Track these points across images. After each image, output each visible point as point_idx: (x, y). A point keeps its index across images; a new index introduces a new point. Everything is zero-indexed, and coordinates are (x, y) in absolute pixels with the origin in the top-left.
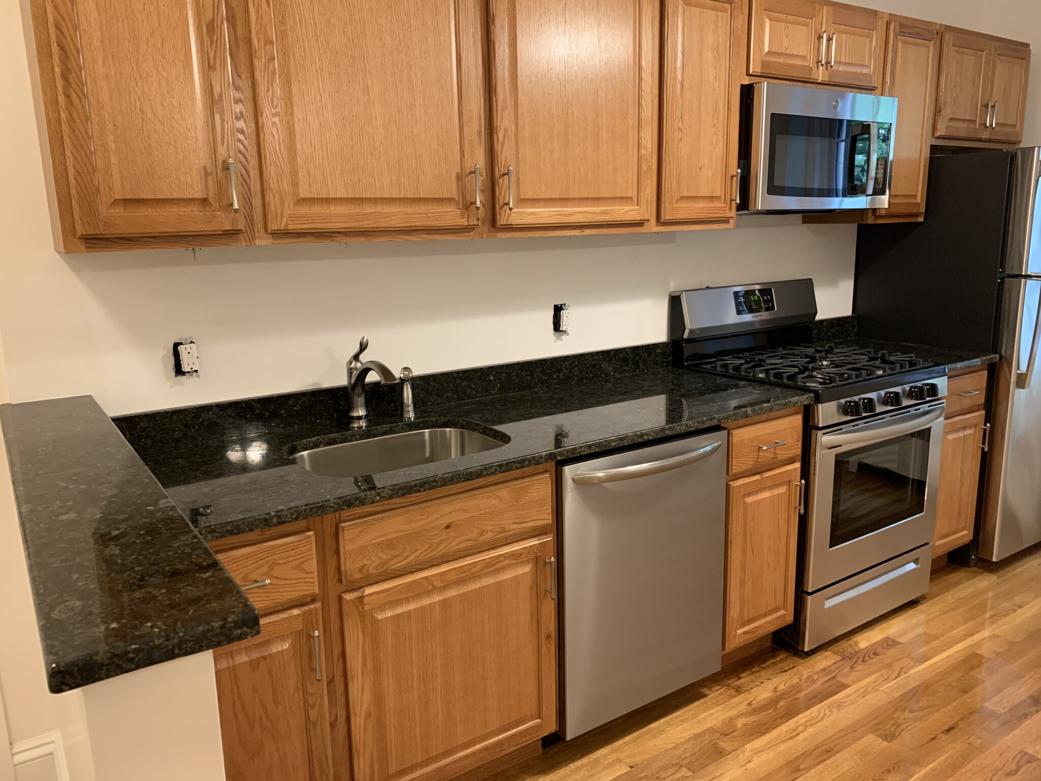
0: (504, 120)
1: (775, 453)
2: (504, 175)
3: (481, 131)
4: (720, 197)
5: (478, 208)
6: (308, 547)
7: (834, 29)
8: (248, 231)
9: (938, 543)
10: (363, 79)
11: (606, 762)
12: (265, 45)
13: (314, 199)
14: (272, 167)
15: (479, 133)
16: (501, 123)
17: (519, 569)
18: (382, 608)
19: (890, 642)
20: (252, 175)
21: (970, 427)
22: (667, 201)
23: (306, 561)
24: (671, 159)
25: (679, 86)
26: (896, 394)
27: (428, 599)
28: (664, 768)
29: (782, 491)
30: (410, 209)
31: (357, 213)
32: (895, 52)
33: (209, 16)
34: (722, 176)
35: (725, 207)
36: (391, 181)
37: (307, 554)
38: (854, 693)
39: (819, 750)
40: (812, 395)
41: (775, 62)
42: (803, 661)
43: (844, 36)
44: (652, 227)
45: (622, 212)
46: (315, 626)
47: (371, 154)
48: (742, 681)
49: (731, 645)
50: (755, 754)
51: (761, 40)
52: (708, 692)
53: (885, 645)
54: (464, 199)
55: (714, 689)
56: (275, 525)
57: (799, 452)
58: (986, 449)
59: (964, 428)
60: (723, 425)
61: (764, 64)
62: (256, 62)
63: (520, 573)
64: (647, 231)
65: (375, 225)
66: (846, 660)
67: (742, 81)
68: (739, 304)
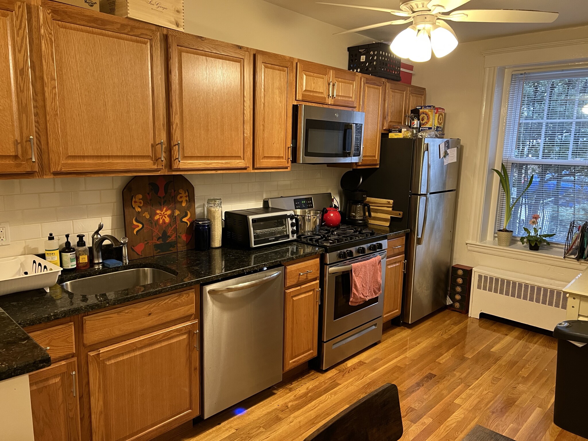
0: (176, 120)
1: (307, 276)
2: (176, 145)
3: (164, 124)
4: (283, 157)
5: (162, 161)
6: (70, 330)
7: (336, 80)
8: (40, 171)
9: (384, 316)
10: (103, 98)
11: (224, 429)
12: (51, 81)
13: (76, 156)
14: (54, 140)
15: (163, 125)
16: (174, 120)
17: (181, 337)
18: (109, 359)
19: (361, 363)
20: (42, 144)
21: (398, 262)
22: (257, 158)
23: (69, 337)
24: (259, 139)
25: (263, 105)
26: (363, 248)
27: (133, 353)
28: (252, 429)
29: (311, 294)
30: (127, 161)
31: (99, 163)
32: (364, 91)
33: (21, 66)
34: (284, 147)
35: (285, 162)
36: (117, 148)
37: (70, 333)
38: (343, 387)
39: (324, 414)
40: (324, 249)
41: (309, 95)
42: (321, 374)
43: (340, 83)
44: (251, 170)
45: (236, 163)
46: (73, 369)
47: (107, 134)
48: (293, 385)
49: (287, 368)
50: (295, 418)
51: (302, 85)
52: (276, 392)
53: (359, 365)
54: (155, 156)
55: (279, 390)
56: (53, 320)
57: (318, 275)
58: (405, 273)
59: (395, 263)
60: (282, 264)
61: (303, 95)
62: (46, 89)
63: (181, 339)
64: (248, 172)
65: (109, 169)
66: (341, 372)
67: (293, 103)
68: (296, 205)
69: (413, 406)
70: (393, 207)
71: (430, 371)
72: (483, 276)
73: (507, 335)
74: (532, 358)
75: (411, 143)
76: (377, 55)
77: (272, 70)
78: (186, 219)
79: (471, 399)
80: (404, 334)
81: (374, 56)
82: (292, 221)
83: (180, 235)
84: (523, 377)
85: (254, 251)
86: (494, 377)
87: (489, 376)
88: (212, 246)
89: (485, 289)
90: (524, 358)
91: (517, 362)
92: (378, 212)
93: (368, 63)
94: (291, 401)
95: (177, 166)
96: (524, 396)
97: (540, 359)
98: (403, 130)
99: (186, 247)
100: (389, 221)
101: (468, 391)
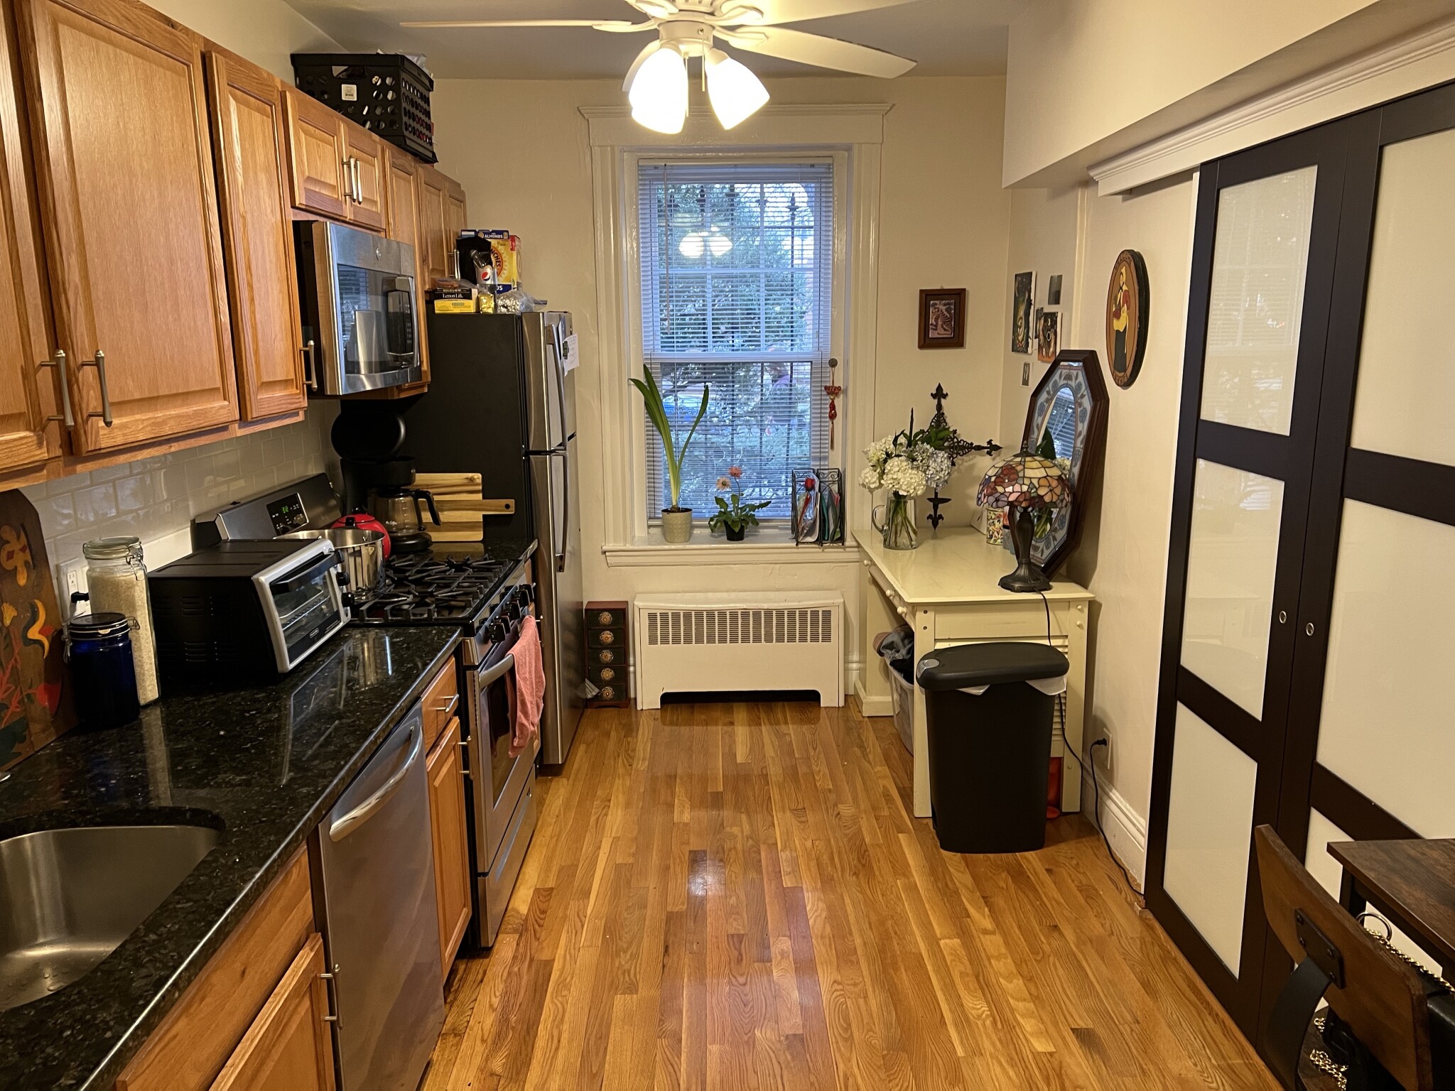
0: (72, 272)
2: (87, 364)
4: (292, 380)
16: (68, 275)
19: (544, 893)
22: (251, 390)
24: (248, 328)
25: (241, 220)
29: (453, 758)
32: (392, 188)
34: (292, 352)
35: (299, 394)
38: (564, 966)
39: (591, 1042)
40: (460, 628)
41: (315, 192)
42: (487, 960)
44: (236, 430)
45: (214, 411)
48: (449, 1020)
51: (301, 159)
52: (428, 1058)
53: (542, 899)
54: (37, 412)
61: (310, 194)
63: (302, 1015)
64: (229, 437)
66: (524, 934)
67: (292, 215)
68: (275, 521)
69: (732, 931)
70: (483, 491)
71: (686, 849)
72: (658, 614)
73: (732, 723)
74: (807, 751)
75: (511, 326)
76: (396, 88)
77: (246, 109)
78: (38, 629)
79: (803, 867)
80: (559, 792)
81: (384, 89)
82: (336, 568)
83: (30, 691)
84: (830, 791)
85: (292, 683)
86: (792, 811)
87: (784, 812)
88: (142, 702)
89: (665, 641)
90: (797, 756)
91: (795, 768)
92: (445, 508)
93: (367, 108)
94: (488, 1056)
95: (96, 443)
96: (864, 823)
97: (819, 748)
98: (475, 292)
99: (52, 729)
100: (480, 527)
101: (784, 856)
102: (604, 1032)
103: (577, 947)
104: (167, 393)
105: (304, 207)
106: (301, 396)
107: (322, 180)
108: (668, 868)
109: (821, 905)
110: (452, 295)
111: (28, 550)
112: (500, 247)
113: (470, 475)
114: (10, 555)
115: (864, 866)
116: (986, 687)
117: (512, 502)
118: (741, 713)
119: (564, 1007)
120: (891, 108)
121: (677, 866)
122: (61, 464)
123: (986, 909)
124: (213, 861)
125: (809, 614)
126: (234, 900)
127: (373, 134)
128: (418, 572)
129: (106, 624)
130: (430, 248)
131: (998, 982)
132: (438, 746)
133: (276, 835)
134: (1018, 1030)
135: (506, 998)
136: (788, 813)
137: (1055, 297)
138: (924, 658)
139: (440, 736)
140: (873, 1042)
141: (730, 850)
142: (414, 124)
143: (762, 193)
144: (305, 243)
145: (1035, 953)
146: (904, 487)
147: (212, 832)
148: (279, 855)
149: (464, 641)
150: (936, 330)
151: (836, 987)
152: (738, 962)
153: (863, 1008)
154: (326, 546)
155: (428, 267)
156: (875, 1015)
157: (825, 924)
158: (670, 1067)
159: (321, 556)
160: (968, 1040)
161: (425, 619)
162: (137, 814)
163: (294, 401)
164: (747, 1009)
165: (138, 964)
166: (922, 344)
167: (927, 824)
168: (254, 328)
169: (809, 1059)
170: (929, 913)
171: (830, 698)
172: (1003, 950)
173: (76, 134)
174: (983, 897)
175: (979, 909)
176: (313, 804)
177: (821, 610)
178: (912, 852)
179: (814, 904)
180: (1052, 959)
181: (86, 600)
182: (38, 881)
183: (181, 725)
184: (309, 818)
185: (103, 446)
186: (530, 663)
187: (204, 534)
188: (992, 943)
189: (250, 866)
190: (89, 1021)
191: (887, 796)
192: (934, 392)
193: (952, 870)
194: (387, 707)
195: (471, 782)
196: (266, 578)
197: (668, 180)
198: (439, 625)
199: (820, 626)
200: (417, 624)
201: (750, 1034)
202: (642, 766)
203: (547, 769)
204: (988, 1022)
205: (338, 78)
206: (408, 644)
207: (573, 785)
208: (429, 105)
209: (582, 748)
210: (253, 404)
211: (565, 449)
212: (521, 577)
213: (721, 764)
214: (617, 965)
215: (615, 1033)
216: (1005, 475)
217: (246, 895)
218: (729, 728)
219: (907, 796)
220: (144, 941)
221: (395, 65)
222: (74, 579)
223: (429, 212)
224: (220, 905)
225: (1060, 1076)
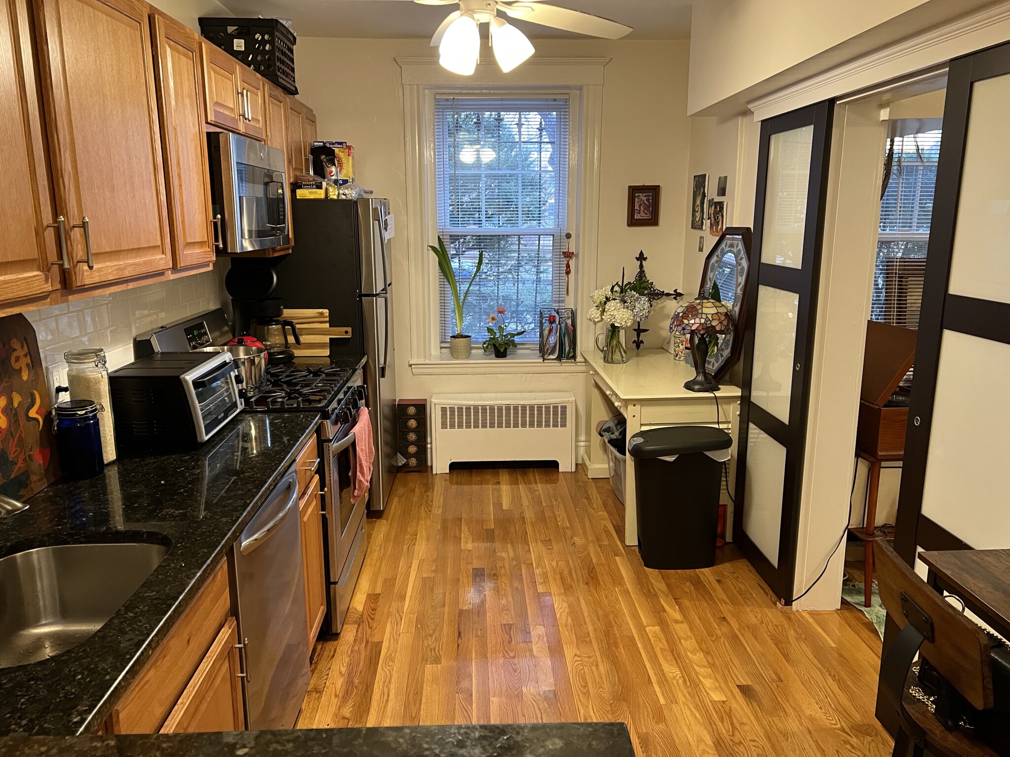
2: (74, 227)
4: (206, 242)
16: (65, 165)
19: (374, 597)
22: (180, 248)
25: (174, 130)
34: (206, 222)
35: (210, 251)
38: (390, 644)
39: (410, 696)
40: (320, 414)
41: (219, 112)
42: (336, 642)
44: (169, 275)
45: (156, 261)
48: (311, 682)
51: (211, 89)
53: (372, 600)
54: (44, 259)
61: (216, 114)
64: (166, 280)
66: (362, 624)
67: (206, 129)
68: (190, 340)
69: (505, 622)
70: (330, 322)
71: (470, 567)
72: (448, 408)
73: (499, 483)
74: (551, 501)
75: (349, 208)
76: (271, 42)
77: (177, 54)
78: (35, 411)
79: (551, 579)
80: (382, 529)
81: (263, 42)
82: (234, 372)
83: (31, 453)
84: (567, 528)
85: (207, 450)
86: (542, 541)
87: (537, 542)
88: (105, 462)
89: (452, 426)
90: (544, 505)
91: (543, 512)
92: (303, 333)
93: (251, 56)
94: (340, 706)
95: (82, 280)
96: (591, 549)
97: (559, 499)
98: (324, 184)
99: (45, 480)
100: (327, 346)
101: (537, 571)
102: (419, 690)
103: (398, 633)
104: (126, 248)
105: (213, 123)
106: (212, 253)
107: (225, 104)
108: (458, 580)
109: (565, 605)
110: (309, 186)
111: (28, 356)
112: (341, 154)
113: (321, 310)
114: (17, 359)
115: (592, 578)
116: (678, 456)
117: (349, 329)
118: (504, 476)
119: (390, 674)
120: (610, 61)
121: (464, 579)
122: (59, 294)
123: (677, 607)
124: (167, 566)
125: (552, 408)
126: (184, 590)
127: (257, 74)
128: (287, 376)
129: (83, 407)
130: (294, 153)
131: (686, 655)
132: (306, 493)
133: (207, 549)
134: (701, 686)
135: (351, 668)
136: (540, 544)
137: (722, 191)
138: (634, 436)
139: (307, 487)
140: (603, 695)
141: (501, 568)
142: (283, 67)
143: (520, 119)
144: (215, 147)
145: (711, 635)
146: (618, 321)
147: (162, 547)
148: (211, 562)
149: (322, 422)
150: (639, 213)
151: (576, 658)
152: (509, 643)
153: (595, 673)
154: (227, 357)
155: (292, 167)
156: (603, 677)
157: (567, 618)
158: (465, 712)
159: (225, 364)
160: (667, 693)
161: (295, 408)
162: (110, 536)
163: (207, 256)
164: (516, 674)
165: (122, 632)
166: (630, 222)
167: (635, 550)
168: (182, 205)
169: (560, 706)
170: (638, 609)
171: (566, 465)
172: (689, 634)
173: (69, 68)
174: (675, 599)
175: (672, 607)
176: (231, 529)
177: (559, 405)
178: (624, 568)
179: (560, 605)
180: (722, 640)
181: (66, 392)
182: (42, 582)
183: (134, 477)
184: (229, 538)
185: (87, 283)
186: (365, 439)
187: (142, 348)
188: (681, 630)
189: (193, 569)
190: (93, 668)
191: (607, 532)
192: (638, 256)
193: (653, 581)
194: (275, 465)
195: (327, 519)
196: (190, 377)
197: (456, 108)
198: (305, 411)
199: (559, 416)
200: (290, 411)
201: (519, 690)
202: (437, 511)
203: (373, 514)
204: (681, 681)
205: (231, 35)
206: (285, 424)
207: (391, 525)
208: (293, 54)
209: (396, 500)
210: (181, 257)
211: (386, 293)
212: (357, 381)
213: (492, 510)
214: (426, 645)
215: (426, 690)
216: (689, 312)
217: (191, 588)
218: (497, 487)
219: (620, 531)
220: (125, 618)
221: (271, 26)
222: (58, 377)
223: (293, 129)
224: (174, 594)
225: (730, 717)
